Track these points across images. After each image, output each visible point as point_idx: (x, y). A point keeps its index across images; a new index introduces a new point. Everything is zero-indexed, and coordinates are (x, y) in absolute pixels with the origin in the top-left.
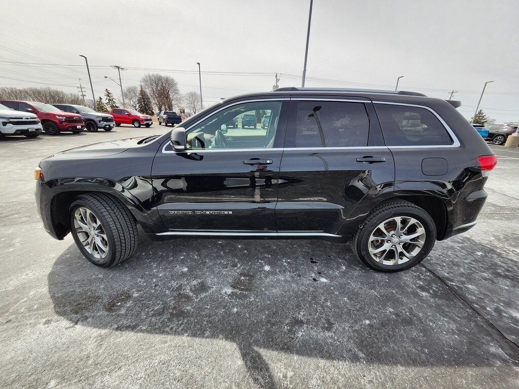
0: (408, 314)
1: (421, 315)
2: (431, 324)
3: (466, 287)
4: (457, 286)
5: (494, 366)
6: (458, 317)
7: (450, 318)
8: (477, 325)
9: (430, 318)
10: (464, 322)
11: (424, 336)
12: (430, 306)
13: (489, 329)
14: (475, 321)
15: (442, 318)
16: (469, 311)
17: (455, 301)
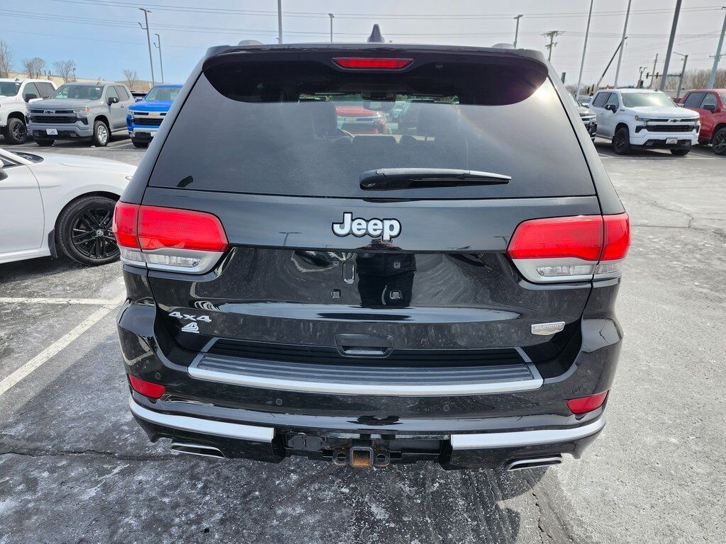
0: (117, 385)
1: (106, 395)
2: (90, 397)
3: (97, 482)
4: (109, 472)
5: (14, 414)
6: (72, 427)
7: (79, 418)
8: (48, 437)
9: (96, 401)
10: (63, 428)
11: (85, 384)
12: (108, 411)
13: (32, 446)
14: (52, 440)
15: (86, 411)
16: (67, 447)
17: (91, 445)
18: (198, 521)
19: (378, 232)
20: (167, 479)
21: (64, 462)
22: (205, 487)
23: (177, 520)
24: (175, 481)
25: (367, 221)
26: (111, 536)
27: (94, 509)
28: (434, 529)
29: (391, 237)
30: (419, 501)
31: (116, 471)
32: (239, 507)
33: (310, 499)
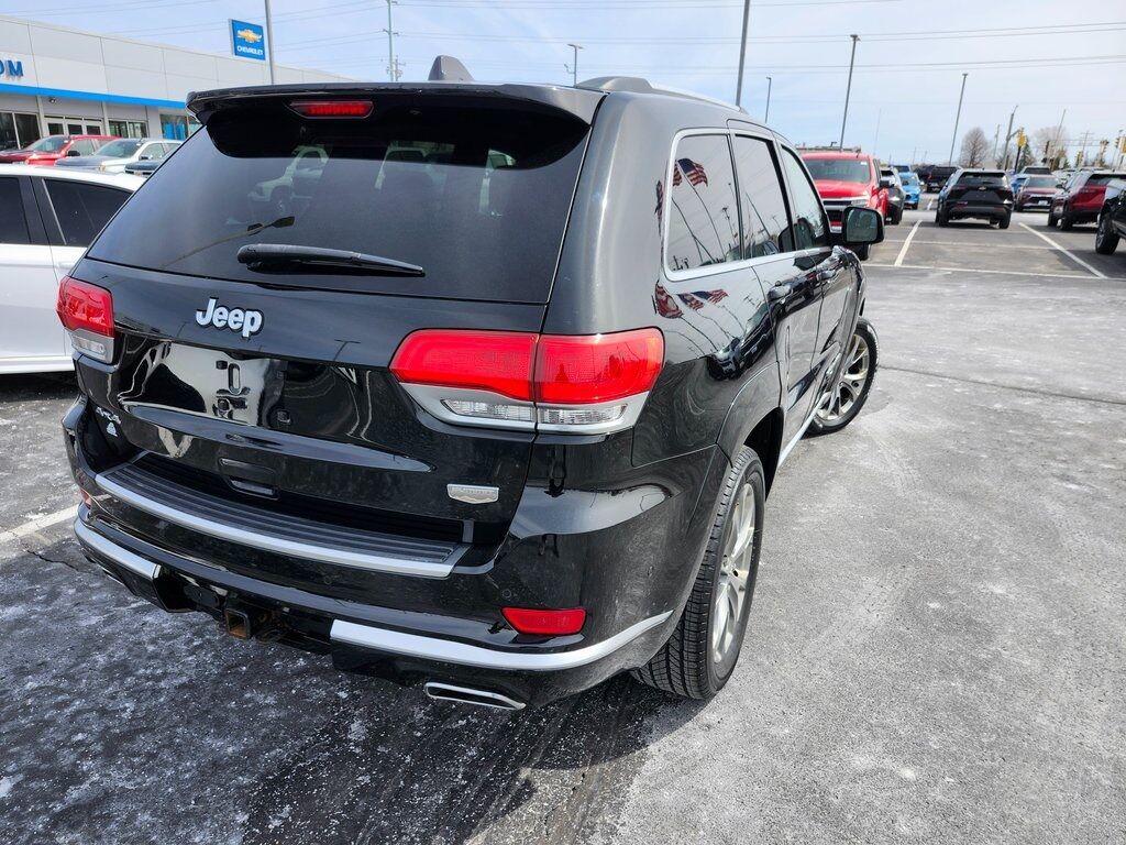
18: (158, 679)
19: (238, 326)
20: (172, 627)
21: (98, 584)
22: (200, 647)
23: (142, 671)
24: (177, 631)
25: (229, 311)
26: (71, 667)
27: (81, 637)
28: (404, 772)
29: (252, 333)
30: (419, 734)
31: (134, 605)
32: (213, 677)
33: (294, 692)
